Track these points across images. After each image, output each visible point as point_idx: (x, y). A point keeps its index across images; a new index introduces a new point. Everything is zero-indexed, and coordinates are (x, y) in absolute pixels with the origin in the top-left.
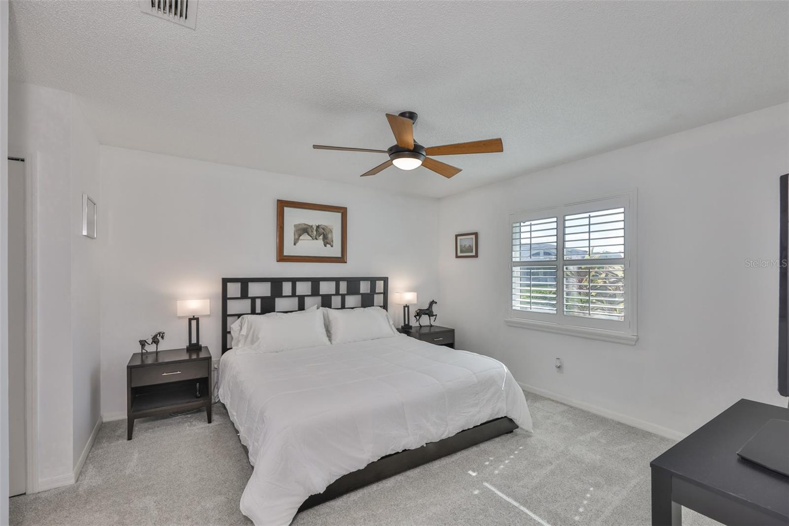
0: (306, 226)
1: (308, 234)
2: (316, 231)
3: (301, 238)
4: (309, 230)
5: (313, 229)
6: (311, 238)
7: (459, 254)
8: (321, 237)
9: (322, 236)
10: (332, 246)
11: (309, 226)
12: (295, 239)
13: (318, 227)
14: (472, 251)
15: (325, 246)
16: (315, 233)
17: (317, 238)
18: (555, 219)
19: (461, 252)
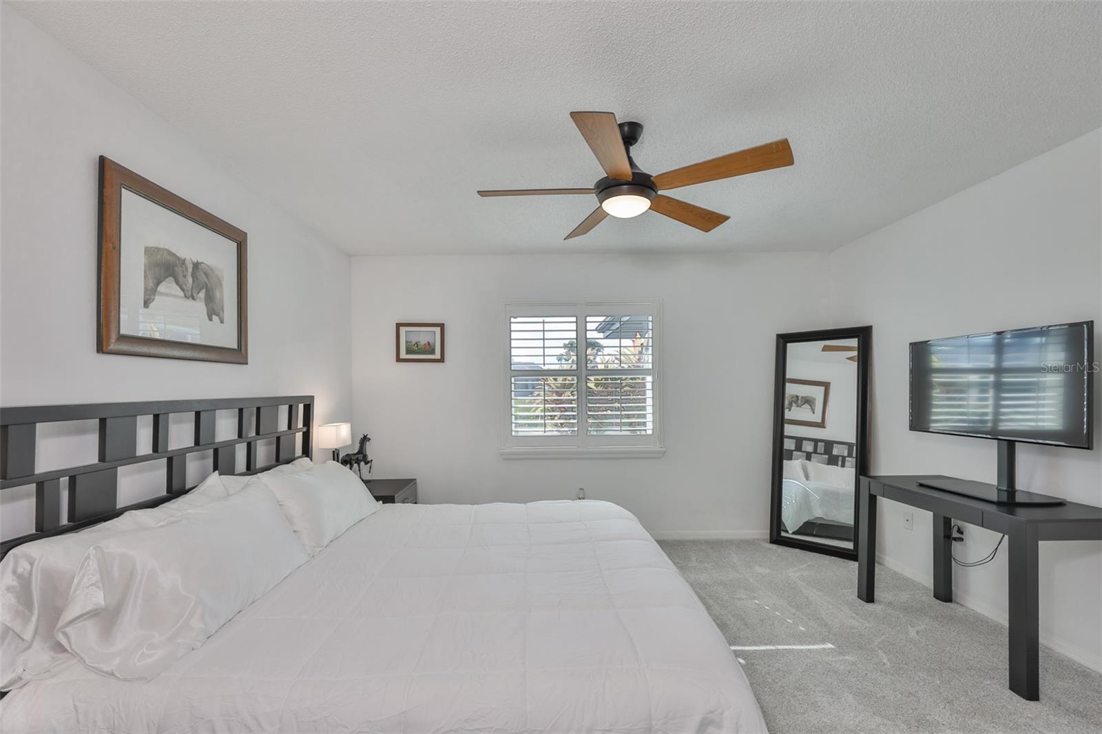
0: (171, 258)
1: (177, 282)
2: (193, 275)
3: (161, 288)
4: (179, 270)
5: (187, 270)
6: (182, 294)
7: (403, 355)
8: (202, 295)
9: (204, 291)
10: (222, 322)
11: (179, 258)
12: (146, 290)
13: (196, 266)
14: (433, 352)
15: (210, 319)
16: (190, 280)
17: (195, 295)
18: (574, 319)
19: (409, 351)
